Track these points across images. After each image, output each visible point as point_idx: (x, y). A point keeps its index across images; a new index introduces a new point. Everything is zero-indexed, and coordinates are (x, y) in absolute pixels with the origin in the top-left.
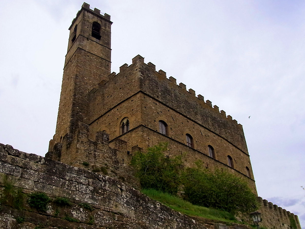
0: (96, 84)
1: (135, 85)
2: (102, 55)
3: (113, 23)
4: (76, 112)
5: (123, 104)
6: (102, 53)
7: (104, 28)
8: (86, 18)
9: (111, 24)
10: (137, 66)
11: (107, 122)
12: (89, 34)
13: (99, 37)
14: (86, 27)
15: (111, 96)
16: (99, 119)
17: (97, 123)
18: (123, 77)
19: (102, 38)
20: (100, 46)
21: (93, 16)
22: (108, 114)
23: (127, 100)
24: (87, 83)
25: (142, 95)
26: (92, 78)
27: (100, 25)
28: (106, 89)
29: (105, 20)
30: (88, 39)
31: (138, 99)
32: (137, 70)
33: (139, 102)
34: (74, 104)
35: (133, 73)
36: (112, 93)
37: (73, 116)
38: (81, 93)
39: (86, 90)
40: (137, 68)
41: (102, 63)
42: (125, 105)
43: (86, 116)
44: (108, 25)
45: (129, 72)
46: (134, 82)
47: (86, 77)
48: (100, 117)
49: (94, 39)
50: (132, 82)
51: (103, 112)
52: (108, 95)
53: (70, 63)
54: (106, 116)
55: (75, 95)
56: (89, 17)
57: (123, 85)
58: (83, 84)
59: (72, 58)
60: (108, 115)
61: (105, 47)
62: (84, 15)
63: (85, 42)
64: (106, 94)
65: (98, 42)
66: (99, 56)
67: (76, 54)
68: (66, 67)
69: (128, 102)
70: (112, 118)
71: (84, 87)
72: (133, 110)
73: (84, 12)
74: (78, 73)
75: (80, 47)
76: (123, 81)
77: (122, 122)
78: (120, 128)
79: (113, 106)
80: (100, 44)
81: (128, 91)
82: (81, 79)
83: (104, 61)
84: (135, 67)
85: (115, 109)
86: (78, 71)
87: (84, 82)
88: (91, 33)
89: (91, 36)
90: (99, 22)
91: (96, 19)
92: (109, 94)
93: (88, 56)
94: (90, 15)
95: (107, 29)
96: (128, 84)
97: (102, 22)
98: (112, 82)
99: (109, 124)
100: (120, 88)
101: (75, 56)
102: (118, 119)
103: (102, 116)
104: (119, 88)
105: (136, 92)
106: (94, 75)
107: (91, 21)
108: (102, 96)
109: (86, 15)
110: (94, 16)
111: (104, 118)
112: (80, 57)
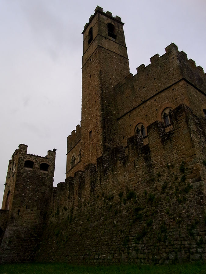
0: (119, 79)
1: (175, 74)
2: (119, 52)
3: (124, 24)
4: (106, 106)
5: (162, 94)
6: (119, 51)
7: (118, 29)
8: (101, 19)
9: (122, 25)
10: (172, 54)
11: (143, 114)
12: (106, 34)
13: (114, 37)
14: (103, 28)
15: (144, 88)
16: (132, 112)
17: (130, 116)
18: (157, 67)
19: (117, 37)
20: (117, 44)
21: (106, 17)
22: (142, 106)
23: (166, 89)
24: (111, 78)
25: (185, 82)
26: (114, 74)
27: (114, 26)
28: (136, 82)
29: (118, 22)
30: (106, 38)
31: (181, 87)
32: (173, 58)
33: (183, 89)
34: (102, 98)
35: (169, 62)
36: (144, 85)
37: (103, 110)
38: (107, 88)
39: (111, 85)
40: (173, 56)
41: (121, 60)
42: (164, 95)
43: (115, 110)
44: (120, 26)
45: (163, 61)
46: (172, 70)
47: (109, 73)
48: (133, 109)
49: (111, 38)
50: (169, 71)
51: (135, 104)
52: (139, 87)
53: (89, 62)
54: (140, 108)
55: (102, 90)
56: (103, 19)
57: (158, 74)
58: (108, 79)
59: (91, 57)
60: (144, 107)
61: (121, 45)
62: (99, 17)
63: (104, 41)
64: (136, 86)
65: (115, 41)
66: (118, 53)
67: (96, 52)
68: (85, 66)
69: (168, 92)
70: (149, 109)
71: (109, 82)
72: (176, 99)
73: (98, 15)
74: (102, 69)
75: (100, 45)
76: (157, 71)
77: (163, 113)
78: (162, 119)
79: (148, 98)
80: (116, 43)
81: (166, 80)
82: (105, 74)
83: (122, 58)
84: (170, 55)
85: (152, 100)
86: (101, 67)
87: (108, 78)
88: (107, 33)
89: (108, 36)
90: (113, 23)
91: (109, 21)
92: (141, 86)
93: (108, 53)
94: (104, 17)
95: (120, 29)
96: (164, 73)
97: (115, 23)
98: (143, 74)
99: (146, 116)
100: (155, 79)
101: (95, 54)
102: (157, 110)
103: (134, 109)
104: (153, 79)
105: (177, 80)
106: (116, 71)
107: (106, 22)
108: (131, 89)
109: (101, 17)
110: (108, 18)
111: (138, 110)
112: (101, 55)
